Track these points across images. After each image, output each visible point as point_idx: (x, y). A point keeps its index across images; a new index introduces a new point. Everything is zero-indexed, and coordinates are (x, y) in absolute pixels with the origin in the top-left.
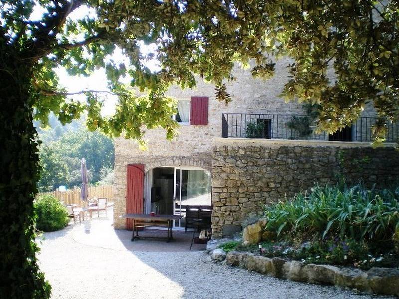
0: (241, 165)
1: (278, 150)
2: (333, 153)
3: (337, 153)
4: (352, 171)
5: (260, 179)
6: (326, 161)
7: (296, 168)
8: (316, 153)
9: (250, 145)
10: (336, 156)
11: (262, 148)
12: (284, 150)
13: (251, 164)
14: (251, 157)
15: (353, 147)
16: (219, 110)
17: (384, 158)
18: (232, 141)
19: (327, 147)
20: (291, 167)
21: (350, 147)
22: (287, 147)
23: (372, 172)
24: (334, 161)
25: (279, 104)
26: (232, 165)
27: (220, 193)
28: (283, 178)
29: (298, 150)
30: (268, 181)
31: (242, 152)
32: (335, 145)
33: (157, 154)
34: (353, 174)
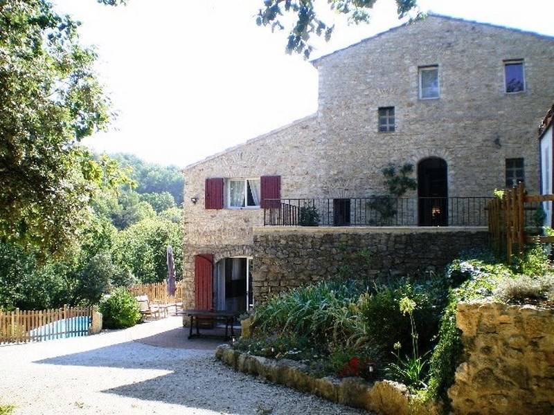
0: (282, 257)
1: (322, 238)
2: (383, 241)
3: (388, 240)
4: (405, 261)
5: (302, 271)
6: (375, 251)
7: (341, 259)
8: (363, 241)
9: (291, 233)
10: (386, 243)
11: (304, 237)
12: (329, 238)
13: (293, 255)
14: (292, 246)
15: (406, 233)
16: (292, 191)
17: (444, 245)
18: (273, 230)
19: (377, 234)
20: (337, 257)
21: (403, 233)
22: (332, 235)
23: (429, 262)
24: (385, 249)
25: (358, 181)
26: (273, 256)
27: (260, 287)
28: (327, 270)
29: (343, 238)
30: (311, 272)
31: (283, 242)
32: (384, 231)
33: (227, 243)
34: (407, 265)
